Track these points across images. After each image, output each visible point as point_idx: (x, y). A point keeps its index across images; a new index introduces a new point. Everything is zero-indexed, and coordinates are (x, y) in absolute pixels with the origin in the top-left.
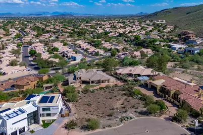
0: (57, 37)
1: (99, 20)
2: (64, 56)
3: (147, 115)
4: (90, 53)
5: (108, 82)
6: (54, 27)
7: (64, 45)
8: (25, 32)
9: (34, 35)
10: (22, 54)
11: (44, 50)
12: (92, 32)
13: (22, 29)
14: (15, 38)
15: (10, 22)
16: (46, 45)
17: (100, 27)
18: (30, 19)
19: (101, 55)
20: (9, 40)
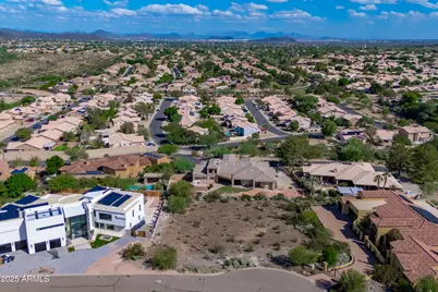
0: (233, 86)
1: (346, 52)
2: (224, 125)
3: (287, 267)
4: (281, 122)
5: (271, 188)
6: (240, 65)
7: (237, 103)
8: (183, 71)
9: (194, 79)
10: (156, 112)
11: (194, 110)
12: (313, 78)
13: (180, 67)
14: (159, 82)
15: (167, 52)
16: (204, 99)
17: (336, 69)
18: (205, 47)
19: (302, 130)
20: (147, 86)
